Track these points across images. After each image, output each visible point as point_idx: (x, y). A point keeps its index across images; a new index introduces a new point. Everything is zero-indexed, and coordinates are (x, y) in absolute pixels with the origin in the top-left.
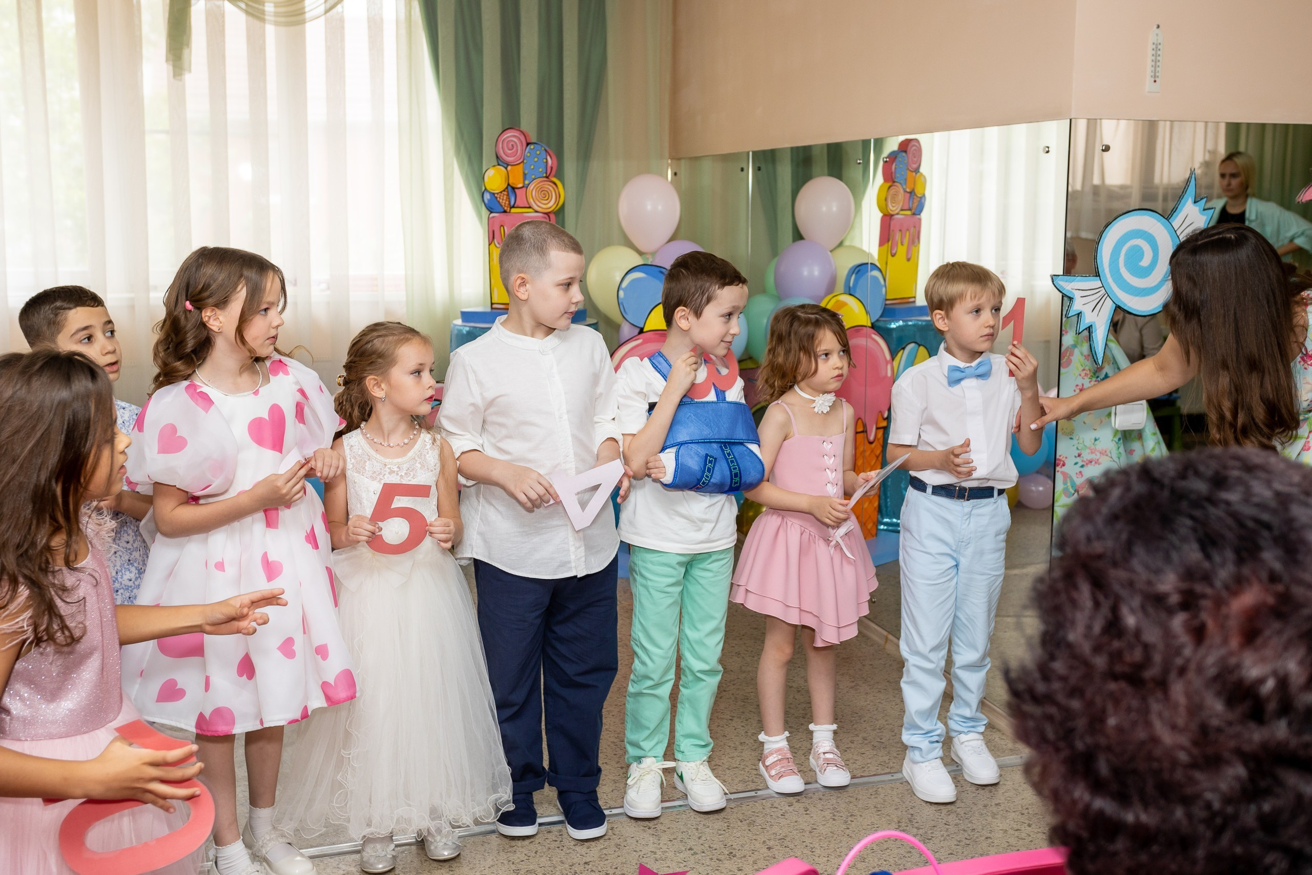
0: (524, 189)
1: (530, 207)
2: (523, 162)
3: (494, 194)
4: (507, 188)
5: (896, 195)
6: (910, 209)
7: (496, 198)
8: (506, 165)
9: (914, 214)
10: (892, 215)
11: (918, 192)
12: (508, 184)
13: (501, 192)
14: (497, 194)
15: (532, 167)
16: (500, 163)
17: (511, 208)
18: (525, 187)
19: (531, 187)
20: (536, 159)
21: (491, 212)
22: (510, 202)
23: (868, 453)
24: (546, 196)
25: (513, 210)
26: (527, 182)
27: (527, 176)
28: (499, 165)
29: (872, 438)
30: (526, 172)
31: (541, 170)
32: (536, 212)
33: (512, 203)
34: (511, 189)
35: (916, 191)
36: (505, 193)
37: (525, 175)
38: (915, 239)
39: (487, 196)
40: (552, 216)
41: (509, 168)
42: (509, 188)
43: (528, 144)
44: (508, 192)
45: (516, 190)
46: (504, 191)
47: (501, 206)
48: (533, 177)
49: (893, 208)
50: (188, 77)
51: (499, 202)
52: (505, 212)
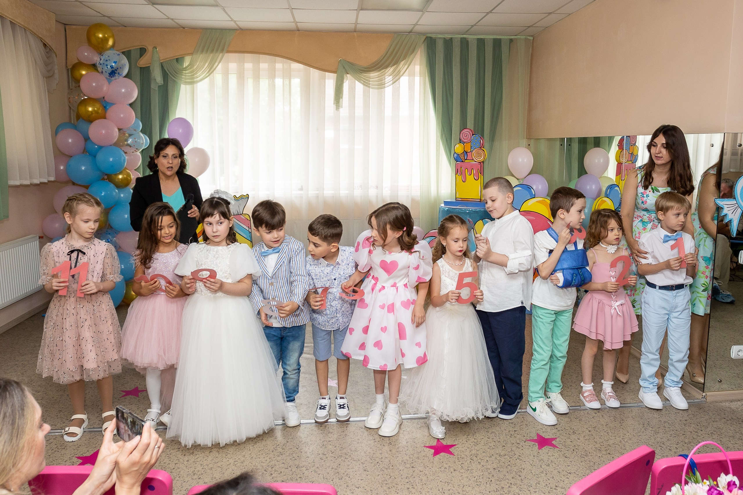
1: (473, 160)
2: (471, 142)
3: (458, 154)
5: (623, 155)
6: (631, 161)
7: (459, 156)
9: (633, 163)
10: (622, 163)
11: (635, 153)
14: (460, 154)
15: (474, 144)
18: (471, 152)
19: (474, 152)
20: (476, 141)
21: (457, 162)
22: (464, 158)
24: (479, 155)
25: (466, 161)
26: (472, 150)
31: (478, 145)
32: (476, 162)
33: (466, 158)
34: (465, 153)
37: (471, 147)
39: (456, 155)
40: (482, 163)
41: (465, 144)
43: (473, 135)
45: (468, 153)
46: (463, 153)
48: (475, 148)
49: (623, 161)
50: (341, 110)
51: (460, 158)
52: (463, 161)
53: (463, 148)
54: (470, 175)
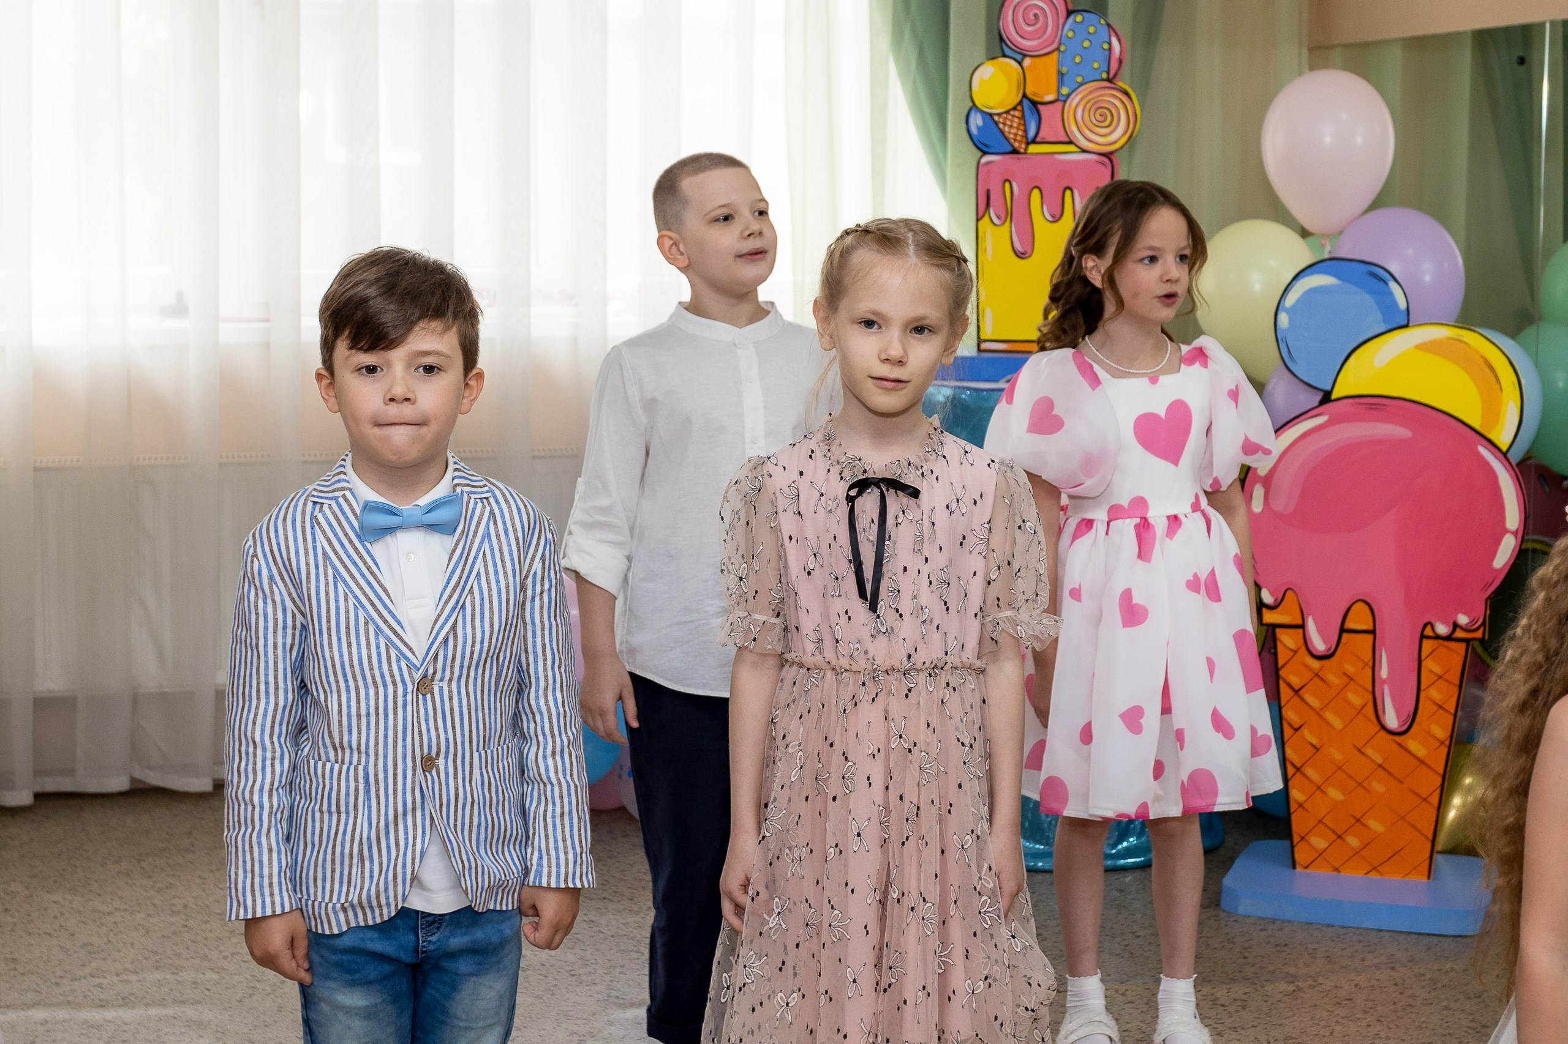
0: (1059, 105)
1: (1070, 142)
2: (1058, 49)
3: (991, 115)
4: (1020, 103)
7: (996, 123)
8: (1021, 56)
12: (1024, 96)
13: (1007, 112)
14: (999, 115)
15: (1078, 60)
16: (1007, 51)
17: (1028, 144)
18: (1061, 100)
19: (1075, 100)
20: (1086, 44)
21: (985, 153)
22: (1025, 131)
24: (1105, 117)
25: (1032, 149)
26: (1065, 91)
27: (1066, 78)
28: (1004, 56)
30: (1064, 70)
31: (1096, 65)
32: (1084, 151)
33: (1032, 133)
34: (1030, 105)
36: (1017, 113)
37: (1061, 75)
39: (977, 121)
41: (1027, 62)
42: (1025, 102)
43: (1069, 13)
44: (1023, 111)
45: (1040, 107)
46: (1014, 109)
47: (1007, 139)
48: (1079, 79)
51: (1002, 132)
52: (1015, 152)
53: (1014, 85)
54: (1056, 218)
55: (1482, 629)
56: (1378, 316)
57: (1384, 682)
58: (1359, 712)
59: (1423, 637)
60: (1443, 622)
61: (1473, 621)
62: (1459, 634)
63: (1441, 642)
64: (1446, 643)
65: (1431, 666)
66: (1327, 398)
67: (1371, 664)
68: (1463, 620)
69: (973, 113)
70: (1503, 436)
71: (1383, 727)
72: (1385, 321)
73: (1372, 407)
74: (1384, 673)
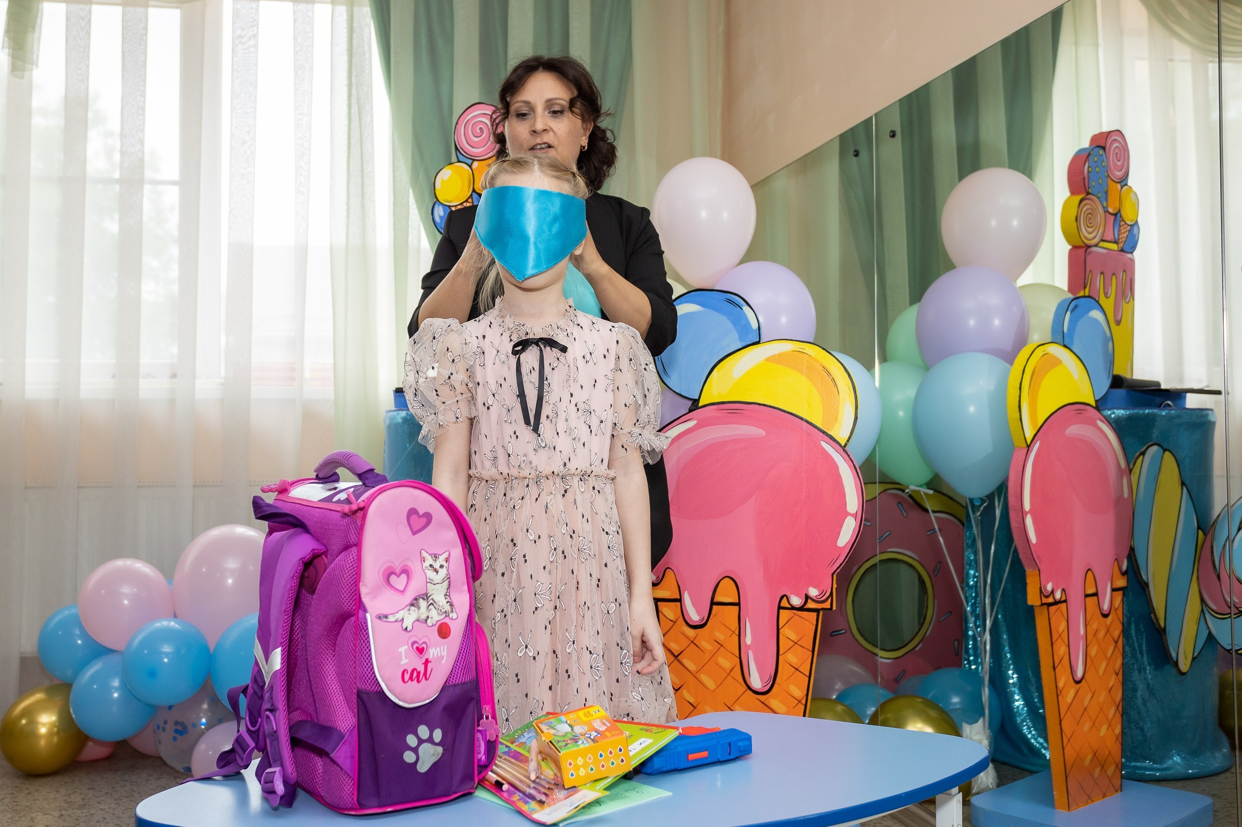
5: (1091, 214)
6: (1116, 242)
8: (471, 161)
9: (1122, 250)
10: (1089, 247)
11: (1128, 215)
12: (473, 190)
16: (461, 158)
23: (1101, 634)
28: (459, 161)
29: (1106, 607)
35: (1123, 213)
38: (1127, 290)
39: (439, 211)
41: (475, 165)
49: (1090, 235)
53: (467, 183)
55: (830, 599)
56: (736, 335)
57: (749, 647)
58: (729, 674)
59: (780, 607)
60: (797, 595)
61: (822, 593)
62: (811, 605)
63: (795, 612)
64: (800, 613)
65: (787, 632)
66: (695, 405)
67: (737, 632)
68: (813, 592)
69: (436, 206)
70: (841, 433)
71: (749, 688)
72: (741, 338)
73: (732, 412)
74: (748, 640)
